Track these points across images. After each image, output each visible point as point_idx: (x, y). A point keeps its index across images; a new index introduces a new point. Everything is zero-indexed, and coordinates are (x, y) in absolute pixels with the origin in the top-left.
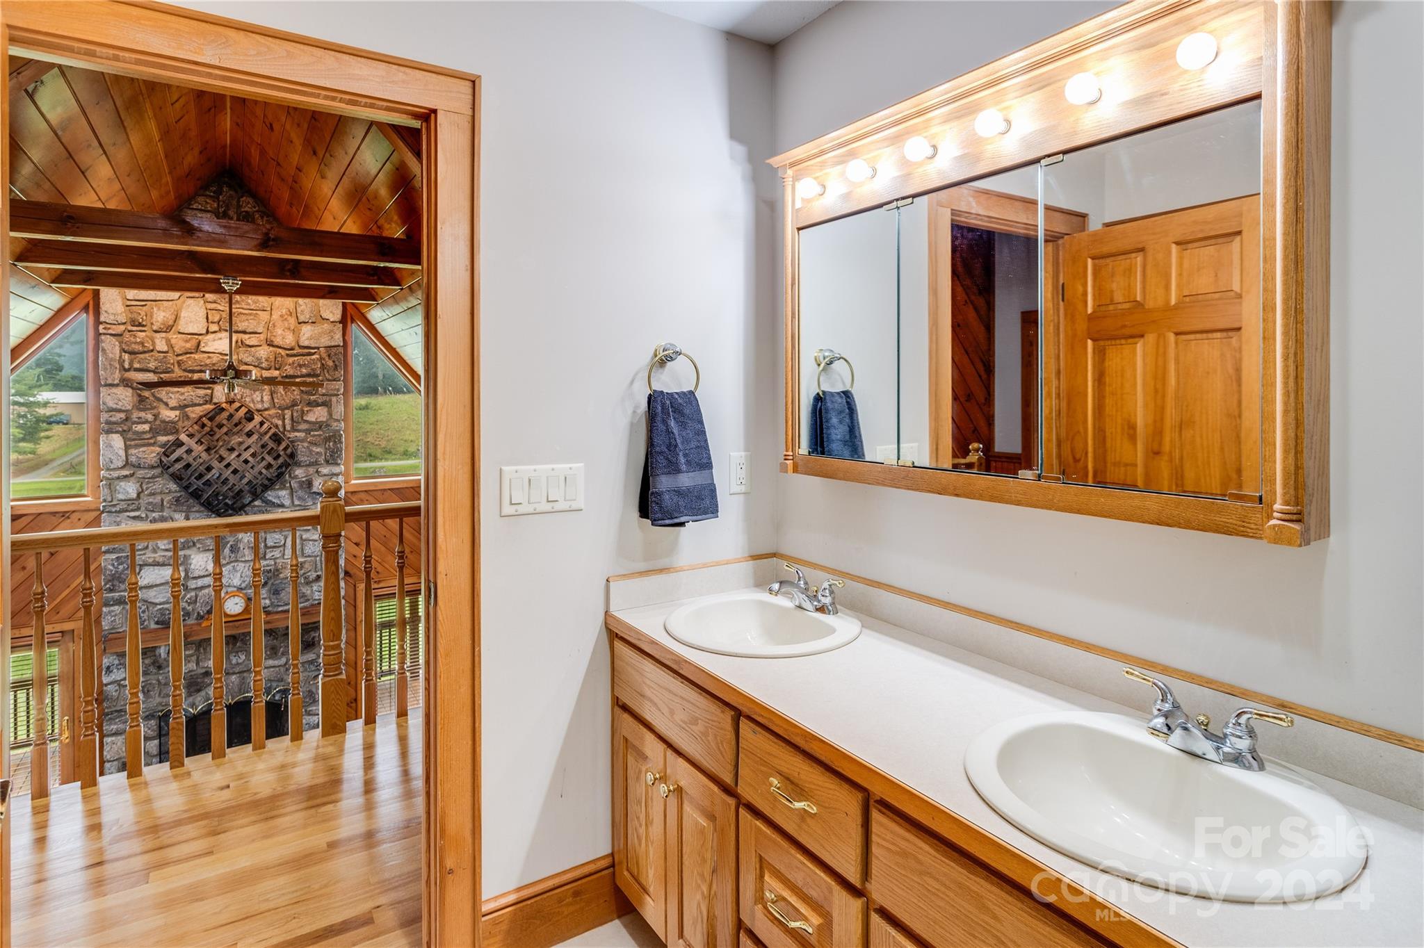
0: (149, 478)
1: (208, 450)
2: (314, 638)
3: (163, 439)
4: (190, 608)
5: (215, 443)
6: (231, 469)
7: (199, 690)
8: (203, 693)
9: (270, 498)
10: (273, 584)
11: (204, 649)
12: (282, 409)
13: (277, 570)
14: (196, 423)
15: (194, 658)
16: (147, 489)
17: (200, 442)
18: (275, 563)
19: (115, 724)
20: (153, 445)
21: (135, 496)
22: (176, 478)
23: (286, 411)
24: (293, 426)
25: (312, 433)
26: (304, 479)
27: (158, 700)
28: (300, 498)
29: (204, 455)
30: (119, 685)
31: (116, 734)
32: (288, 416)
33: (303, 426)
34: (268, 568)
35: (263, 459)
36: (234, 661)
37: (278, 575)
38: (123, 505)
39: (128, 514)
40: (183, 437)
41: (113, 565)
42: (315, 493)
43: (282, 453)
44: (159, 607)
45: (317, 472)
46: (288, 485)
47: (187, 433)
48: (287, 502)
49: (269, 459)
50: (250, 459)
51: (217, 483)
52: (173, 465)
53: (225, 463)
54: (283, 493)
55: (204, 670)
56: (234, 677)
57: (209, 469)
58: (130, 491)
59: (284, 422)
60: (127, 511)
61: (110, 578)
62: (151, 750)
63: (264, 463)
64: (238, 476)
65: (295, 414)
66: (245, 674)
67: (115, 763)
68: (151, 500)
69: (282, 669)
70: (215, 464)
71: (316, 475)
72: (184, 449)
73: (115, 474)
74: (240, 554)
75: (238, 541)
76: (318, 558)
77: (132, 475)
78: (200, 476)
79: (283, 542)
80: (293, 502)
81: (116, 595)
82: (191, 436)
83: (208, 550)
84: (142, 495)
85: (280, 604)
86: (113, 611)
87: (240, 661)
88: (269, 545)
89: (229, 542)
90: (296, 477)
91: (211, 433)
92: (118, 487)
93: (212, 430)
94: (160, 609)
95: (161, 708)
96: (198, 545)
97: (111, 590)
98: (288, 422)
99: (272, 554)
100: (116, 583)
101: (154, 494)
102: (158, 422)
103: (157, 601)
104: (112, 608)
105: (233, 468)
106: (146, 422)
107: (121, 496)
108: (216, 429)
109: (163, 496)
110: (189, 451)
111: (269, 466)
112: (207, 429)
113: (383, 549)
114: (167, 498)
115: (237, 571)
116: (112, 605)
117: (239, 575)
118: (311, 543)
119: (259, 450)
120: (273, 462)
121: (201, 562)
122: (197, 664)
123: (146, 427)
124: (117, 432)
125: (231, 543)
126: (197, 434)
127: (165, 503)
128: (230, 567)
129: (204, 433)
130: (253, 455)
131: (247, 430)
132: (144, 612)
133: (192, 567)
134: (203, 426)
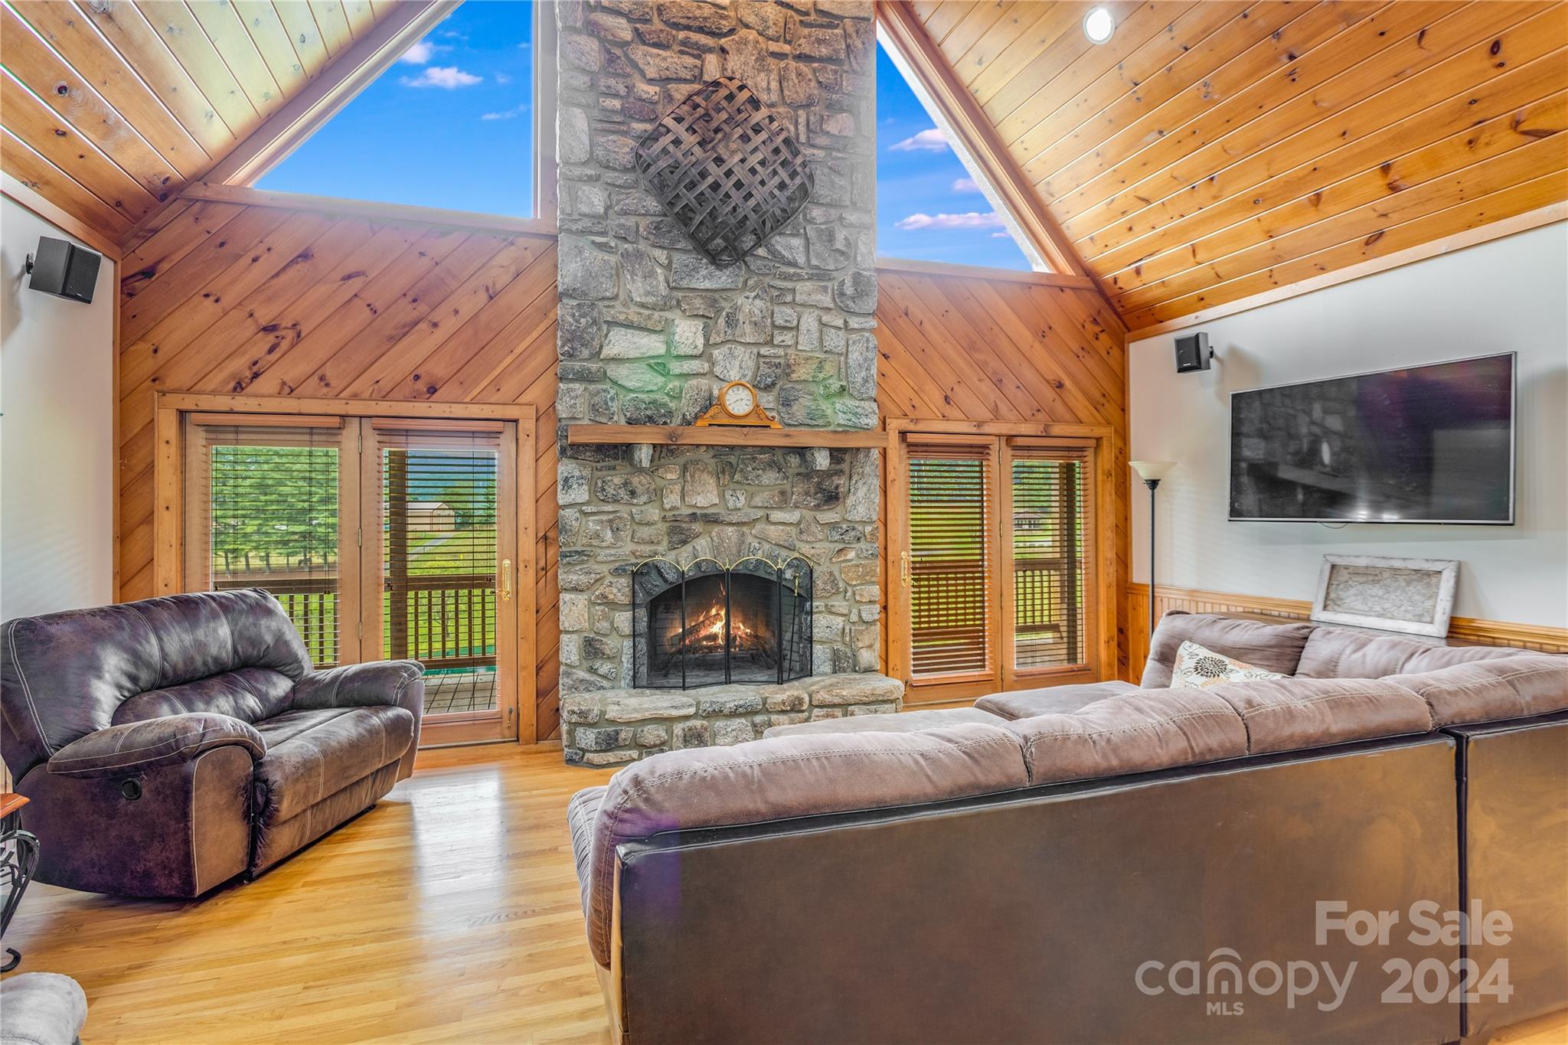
0: (619, 186)
1: (701, 144)
2: (837, 487)
3: (639, 127)
4: (672, 405)
5: (712, 134)
6: (734, 179)
7: (684, 542)
8: (689, 548)
9: (779, 248)
10: (781, 389)
11: (692, 476)
12: (796, 107)
13: (789, 366)
14: (684, 103)
15: (678, 488)
16: (618, 202)
17: (691, 130)
18: (786, 355)
19: (575, 573)
20: (625, 133)
21: (602, 211)
22: (660, 186)
23: (801, 112)
24: (808, 138)
25: (834, 154)
26: (823, 227)
27: (630, 547)
28: (818, 256)
29: (697, 150)
30: (582, 512)
31: (575, 589)
32: (802, 120)
33: (821, 141)
34: (777, 361)
35: (775, 172)
36: (731, 505)
37: (788, 375)
38: (586, 223)
39: (593, 238)
40: (669, 121)
41: (573, 316)
42: (837, 250)
43: (799, 169)
44: (633, 395)
45: (841, 218)
46: (802, 231)
47: (673, 115)
48: (801, 260)
49: (783, 174)
50: (758, 168)
51: (714, 199)
52: (655, 162)
53: (725, 168)
54: (797, 242)
55: (690, 511)
56: (731, 529)
57: (703, 175)
58: (596, 202)
59: (797, 129)
60: (592, 233)
61: (569, 336)
62: (621, 626)
63: (776, 180)
64: (743, 192)
65: (812, 118)
66: (745, 529)
67: (575, 637)
68: (622, 221)
69: (794, 531)
70: (712, 167)
71: (838, 223)
72: (670, 137)
73: (577, 171)
74: (738, 332)
75: (736, 309)
76: (842, 359)
77: (598, 178)
78: (692, 186)
79: (795, 323)
80: (808, 260)
81: (577, 365)
82: (679, 120)
83: (696, 316)
84: (610, 212)
85: (790, 422)
86: (573, 390)
87: (739, 505)
88: (777, 323)
89: (723, 309)
90: (811, 221)
91: (707, 117)
92: (580, 193)
93: (707, 114)
94: (633, 399)
95: (634, 561)
96: (684, 306)
97: (571, 356)
98: (802, 129)
99: (781, 338)
100: (577, 345)
101: (626, 214)
102: (631, 100)
103: (629, 384)
104: (571, 385)
105: (736, 179)
106: (616, 96)
107: (584, 209)
108: (712, 113)
109: (638, 219)
110: (677, 142)
111: (782, 186)
112: (700, 111)
113: (921, 369)
114: (644, 222)
115: (735, 358)
116: (572, 380)
117: (737, 363)
118: (833, 331)
119: (770, 157)
120: (788, 181)
121: (688, 332)
122: (683, 498)
123: (617, 104)
124: (578, 105)
125: (727, 310)
126: (687, 117)
127: (641, 229)
128: (725, 349)
129: (697, 115)
130: (762, 163)
131: (754, 121)
132: (612, 399)
133: (677, 337)
134: (696, 106)
